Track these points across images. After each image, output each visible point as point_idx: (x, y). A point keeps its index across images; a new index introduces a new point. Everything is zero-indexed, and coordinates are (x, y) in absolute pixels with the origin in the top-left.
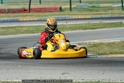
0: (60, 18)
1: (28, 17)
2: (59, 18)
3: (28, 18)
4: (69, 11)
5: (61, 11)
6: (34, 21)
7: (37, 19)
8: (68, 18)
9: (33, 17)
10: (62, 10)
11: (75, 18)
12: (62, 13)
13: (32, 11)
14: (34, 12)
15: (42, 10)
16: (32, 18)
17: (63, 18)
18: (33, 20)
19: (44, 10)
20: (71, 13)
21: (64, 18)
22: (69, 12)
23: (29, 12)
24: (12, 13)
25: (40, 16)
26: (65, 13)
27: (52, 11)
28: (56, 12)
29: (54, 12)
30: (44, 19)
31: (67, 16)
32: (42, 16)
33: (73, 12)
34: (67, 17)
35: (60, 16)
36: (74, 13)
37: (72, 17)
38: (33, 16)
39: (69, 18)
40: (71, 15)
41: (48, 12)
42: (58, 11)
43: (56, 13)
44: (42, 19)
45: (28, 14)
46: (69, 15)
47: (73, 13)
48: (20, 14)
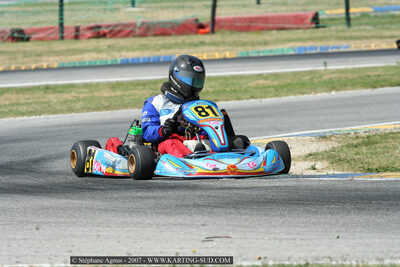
0: (311, 48)
1: (206, 48)
2: (305, 49)
3: (203, 52)
4: (343, 27)
5: (318, 27)
6: (225, 60)
7: (234, 56)
8: (335, 50)
9: (221, 48)
10: (321, 24)
11: (357, 49)
12: (320, 32)
13: (222, 27)
14: (228, 32)
15: (254, 24)
16: (219, 52)
17: (318, 51)
18: (222, 56)
19: (261, 25)
20: (349, 34)
21: (321, 48)
22: (341, 31)
23: (213, 31)
24: (156, 35)
25: (244, 44)
26: (328, 34)
27: (287, 26)
28: (300, 31)
29: (294, 31)
30: (255, 55)
31: (331, 43)
32: (253, 44)
33: (356, 28)
34: (333, 48)
35: (308, 44)
36: (359, 34)
37: (349, 47)
38: (224, 43)
39: (339, 48)
40: (345, 38)
41: (274, 32)
42: (306, 26)
43: (300, 33)
44: (251, 55)
45: (207, 38)
46: (339, 38)
47: (354, 34)
48: (180, 39)
